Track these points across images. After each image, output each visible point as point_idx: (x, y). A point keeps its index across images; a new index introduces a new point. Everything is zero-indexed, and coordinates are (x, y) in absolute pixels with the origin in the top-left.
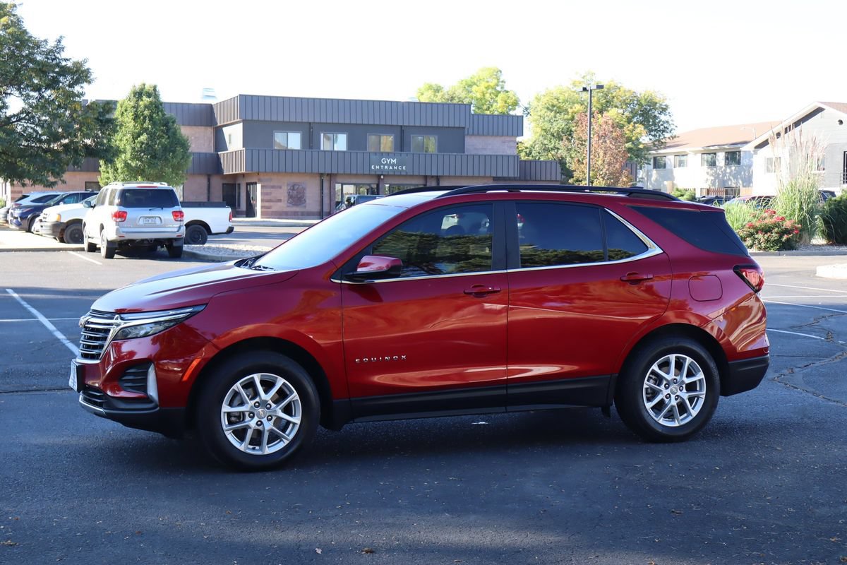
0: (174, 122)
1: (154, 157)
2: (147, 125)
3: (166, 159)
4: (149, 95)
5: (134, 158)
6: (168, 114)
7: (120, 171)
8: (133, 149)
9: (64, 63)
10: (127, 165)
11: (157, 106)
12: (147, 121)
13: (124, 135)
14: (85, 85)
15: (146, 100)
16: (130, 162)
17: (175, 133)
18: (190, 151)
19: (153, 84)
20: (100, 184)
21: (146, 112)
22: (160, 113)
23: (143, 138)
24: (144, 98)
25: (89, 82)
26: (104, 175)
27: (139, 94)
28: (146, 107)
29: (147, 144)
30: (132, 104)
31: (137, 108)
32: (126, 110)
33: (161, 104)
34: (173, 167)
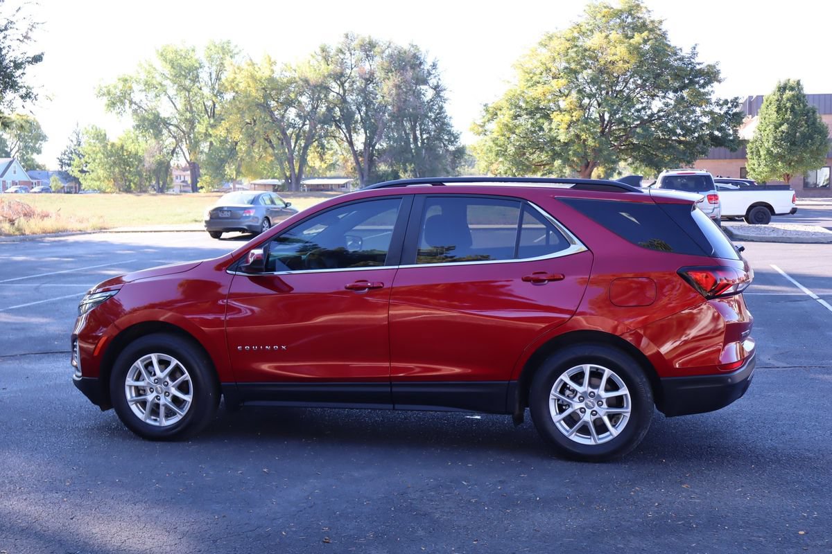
0: (814, 112)
1: (793, 144)
2: (789, 116)
3: (805, 146)
4: (792, 89)
5: (775, 145)
6: (810, 105)
7: (763, 157)
8: (775, 137)
9: (698, 67)
10: (769, 152)
11: (799, 98)
12: (789, 112)
13: (768, 126)
14: (715, 84)
15: (788, 94)
16: (772, 149)
17: (814, 123)
18: (828, 137)
19: (797, 79)
20: (747, 169)
21: (788, 105)
22: (801, 105)
23: (784, 127)
24: (787, 91)
25: (719, 81)
26: (751, 162)
27: (782, 89)
28: (788, 100)
29: (787, 133)
30: (776, 98)
31: (780, 102)
32: (770, 104)
33: (804, 96)
34: (812, 152)
